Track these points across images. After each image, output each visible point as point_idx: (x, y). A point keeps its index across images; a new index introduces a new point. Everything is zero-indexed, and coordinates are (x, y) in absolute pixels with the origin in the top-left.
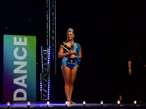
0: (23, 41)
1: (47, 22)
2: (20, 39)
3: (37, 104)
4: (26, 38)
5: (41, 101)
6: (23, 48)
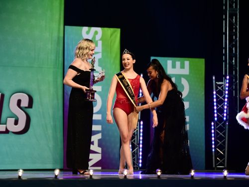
0: (182, 67)
1: (223, 33)
2: (178, 64)
3: (206, 174)
4: (187, 62)
5: (214, 169)
6: (183, 79)
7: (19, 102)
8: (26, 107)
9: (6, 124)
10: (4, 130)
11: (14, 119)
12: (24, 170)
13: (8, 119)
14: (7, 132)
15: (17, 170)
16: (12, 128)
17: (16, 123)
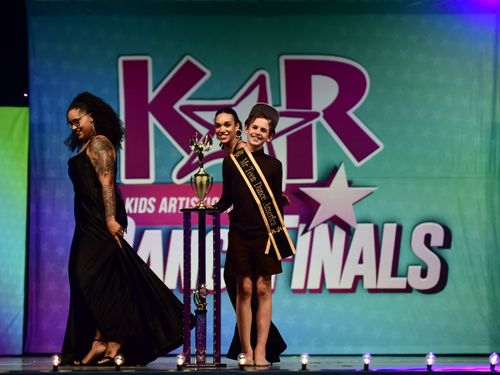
7: (428, 238)
8: (440, 247)
9: (406, 276)
10: (404, 286)
11: (420, 268)
12: (437, 355)
13: (410, 267)
14: (408, 289)
15: (424, 355)
16: (417, 282)
17: (424, 274)
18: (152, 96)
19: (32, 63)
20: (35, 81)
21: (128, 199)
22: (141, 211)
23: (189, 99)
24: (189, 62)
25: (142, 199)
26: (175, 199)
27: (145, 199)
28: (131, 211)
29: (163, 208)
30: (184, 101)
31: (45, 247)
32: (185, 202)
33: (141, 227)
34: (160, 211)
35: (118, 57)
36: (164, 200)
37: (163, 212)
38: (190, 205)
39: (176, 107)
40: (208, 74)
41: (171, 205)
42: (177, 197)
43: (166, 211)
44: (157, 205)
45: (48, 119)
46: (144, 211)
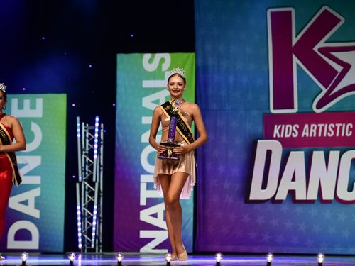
18: (295, 40)
19: (197, 16)
20: (200, 32)
21: (276, 126)
22: (286, 136)
23: (326, 42)
24: (326, 11)
25: (287, 126)
26: (315, 126)
27: (290, 126)
28: (279, 136)
29: (305, 133)
30: (321, 44)
31: (209, 166)
32: (323, 128)
33: (287, 149)
34: (303, 136)
35: (267, 9)
36: (306, 126)
37: (305, 136)
38: (328, 131)
39: (316, 49)
40: (343, 20)
41: (312, 130)
42: (317, 124)
43: (307, 136)
44: (300, 130)
45: (210, 61)
46: (289, 135)
